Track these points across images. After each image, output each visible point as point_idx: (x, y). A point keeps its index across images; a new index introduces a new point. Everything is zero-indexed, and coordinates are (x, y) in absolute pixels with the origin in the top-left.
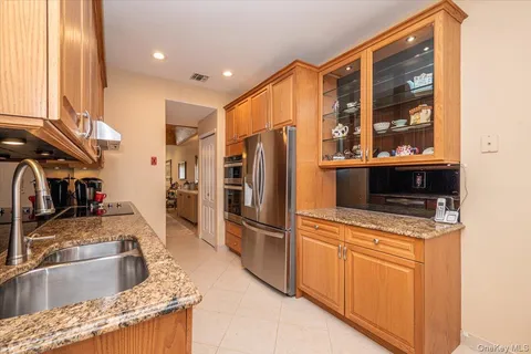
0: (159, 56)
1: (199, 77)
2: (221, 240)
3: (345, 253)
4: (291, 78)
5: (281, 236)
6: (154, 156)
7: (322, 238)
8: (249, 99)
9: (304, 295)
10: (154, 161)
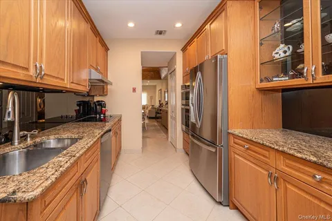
0: (131, 25)
1: (160, 33)
2: (180, 144)
3: (277, 179)
4: (223, 14)
5: (214, 150)
6: (134, 87)
7: (252, 159)
8: (195, 40)
9: (236, 208)
10: (134, 90)
